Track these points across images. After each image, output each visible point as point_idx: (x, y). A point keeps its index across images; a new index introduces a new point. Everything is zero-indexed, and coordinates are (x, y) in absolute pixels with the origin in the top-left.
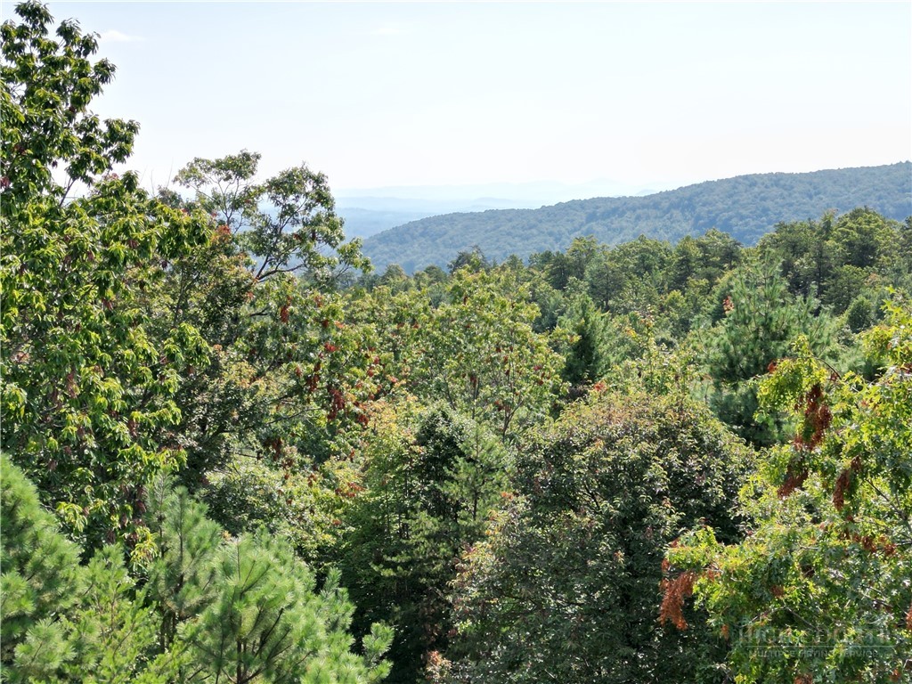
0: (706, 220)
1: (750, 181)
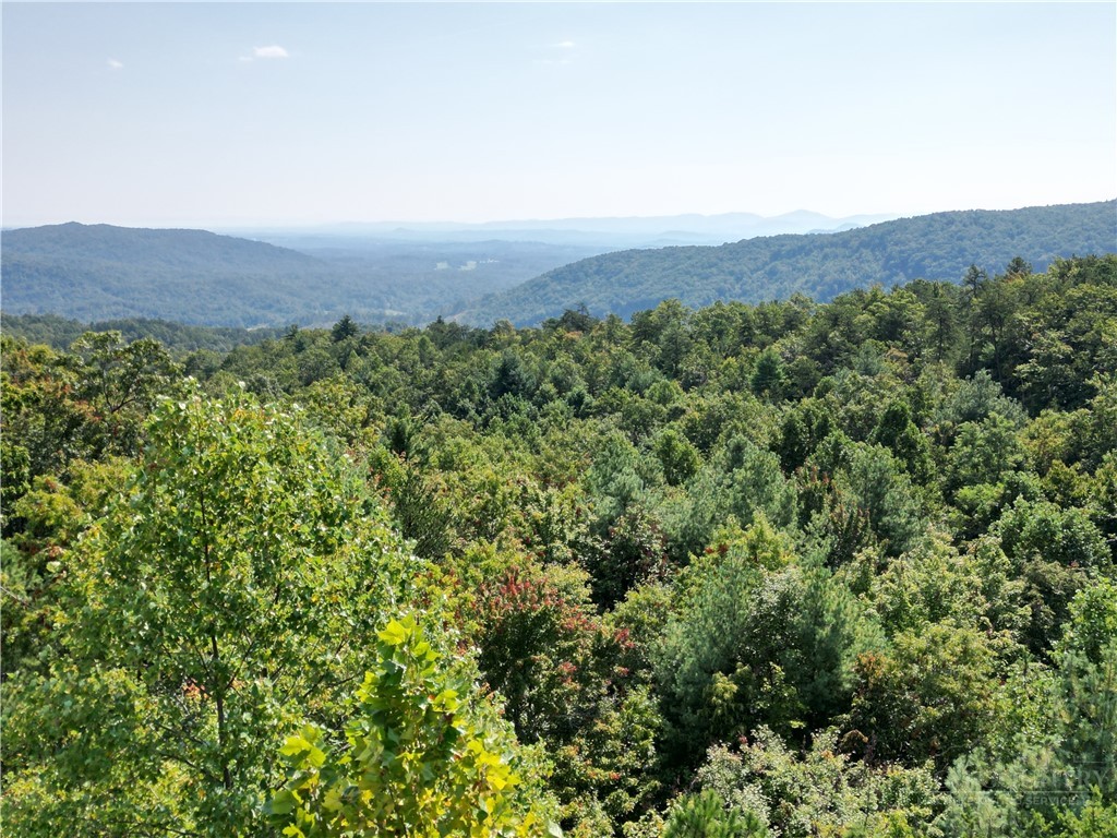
0: (898, 261)
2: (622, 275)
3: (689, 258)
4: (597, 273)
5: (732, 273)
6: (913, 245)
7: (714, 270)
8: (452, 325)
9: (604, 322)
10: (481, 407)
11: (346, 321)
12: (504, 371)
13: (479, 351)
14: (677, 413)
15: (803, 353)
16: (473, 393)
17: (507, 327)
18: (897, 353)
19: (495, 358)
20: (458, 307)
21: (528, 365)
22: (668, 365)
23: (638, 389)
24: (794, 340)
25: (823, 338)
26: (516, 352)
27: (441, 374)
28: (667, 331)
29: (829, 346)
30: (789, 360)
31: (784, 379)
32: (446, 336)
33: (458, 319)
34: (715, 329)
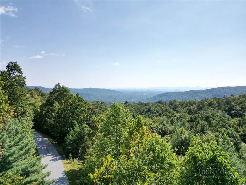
0: (215, 95)
1: (223, 88)
2: (168, 96)
3: (179, 93)
4: (164, 95)
5: (186, 96)
6: (217, 92)
7: (183, 95)
8: (142, 102)
9: (164, 102)
10: (145, 114)
11: (126, 101)
12: (149, 109)
13: (145, 106)
14: (175, 116)
15: (196, 108)
16: (144, 112)
17: (150, 103)
18: (211, 108)
19: (148, 107)
20: (143, 100)
21: (153, 108)
22: (174, 109)
23: (169, 113)
24: (194, 106)
25: (199, 106)
26: (151, 106)
27: (140, 109)
28: (174, 104)
29: (200, 107)
30: (194, 109)
31: (193, 112)
32: (140, 104)
33: (143, 102)
34: (182, 104)
